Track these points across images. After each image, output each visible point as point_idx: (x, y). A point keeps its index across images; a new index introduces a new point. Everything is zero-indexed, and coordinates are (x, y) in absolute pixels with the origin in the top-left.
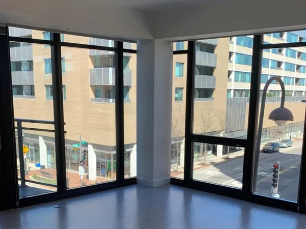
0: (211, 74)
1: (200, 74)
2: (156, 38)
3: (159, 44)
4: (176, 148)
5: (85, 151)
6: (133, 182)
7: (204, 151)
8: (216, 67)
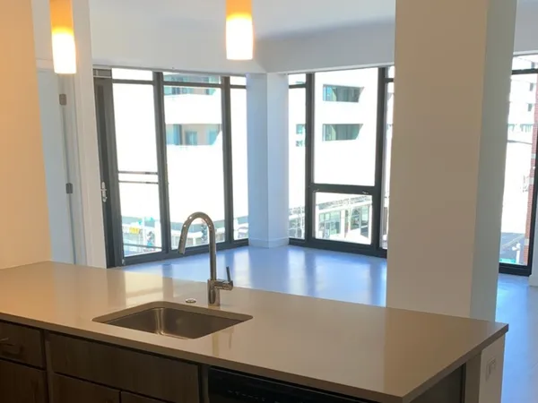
0: (356, 99)
1: (338, 100)
2: (269, 70)
3: (272, 78)
4: (299, 225)
5: (150, 233)
6: (243, 244)
7: (346, 230)
8: (363, 88)
